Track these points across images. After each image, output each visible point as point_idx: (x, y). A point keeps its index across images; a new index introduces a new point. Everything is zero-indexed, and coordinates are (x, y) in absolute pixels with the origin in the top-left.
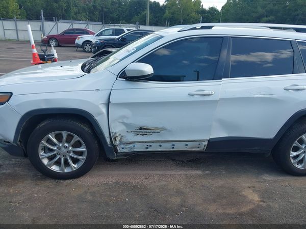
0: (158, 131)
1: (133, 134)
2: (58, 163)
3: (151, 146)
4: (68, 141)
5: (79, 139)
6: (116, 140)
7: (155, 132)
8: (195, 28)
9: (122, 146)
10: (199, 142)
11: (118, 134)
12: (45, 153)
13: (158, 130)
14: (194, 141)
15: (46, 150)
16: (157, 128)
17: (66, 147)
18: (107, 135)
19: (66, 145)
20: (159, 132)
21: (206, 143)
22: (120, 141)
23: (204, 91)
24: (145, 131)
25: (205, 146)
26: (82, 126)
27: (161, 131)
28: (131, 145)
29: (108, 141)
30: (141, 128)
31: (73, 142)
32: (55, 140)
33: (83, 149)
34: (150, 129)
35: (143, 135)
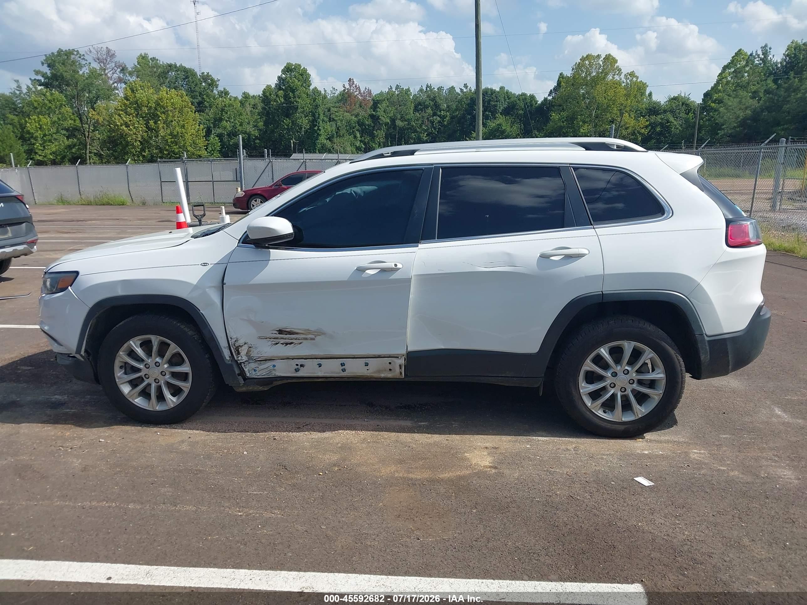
0: (313, 336)
1: (270, 343)
2: (145, 394)
3: (302, 366)
4: (161, 354)
5: (179, 350)
6: (239, 353)
7: (306, 339)
8: (381, 156)
9: (253, 365)
10: (389, 360)
11: (241, 342)
12: (126, 373)
13: (310, 333)
14: (379, 357)
15: (128, 369)
16: (308, 332)
17: (157, 365)
18: (223, 343)
19: (158, 359)
20: (314, 339)
21: (402, 361)
22: (248, 354)
23: (385, 262)
24: (288, 336)
25: (400, 366)
26: (182, 327)
27: (316, 336)
28: (269, 364)
29: (226, 354)
30: (281, 332)
31: (168, 355)
32: (139, 351)
33: (186, 368)
34: (297, 333)
35: (287, 344)
